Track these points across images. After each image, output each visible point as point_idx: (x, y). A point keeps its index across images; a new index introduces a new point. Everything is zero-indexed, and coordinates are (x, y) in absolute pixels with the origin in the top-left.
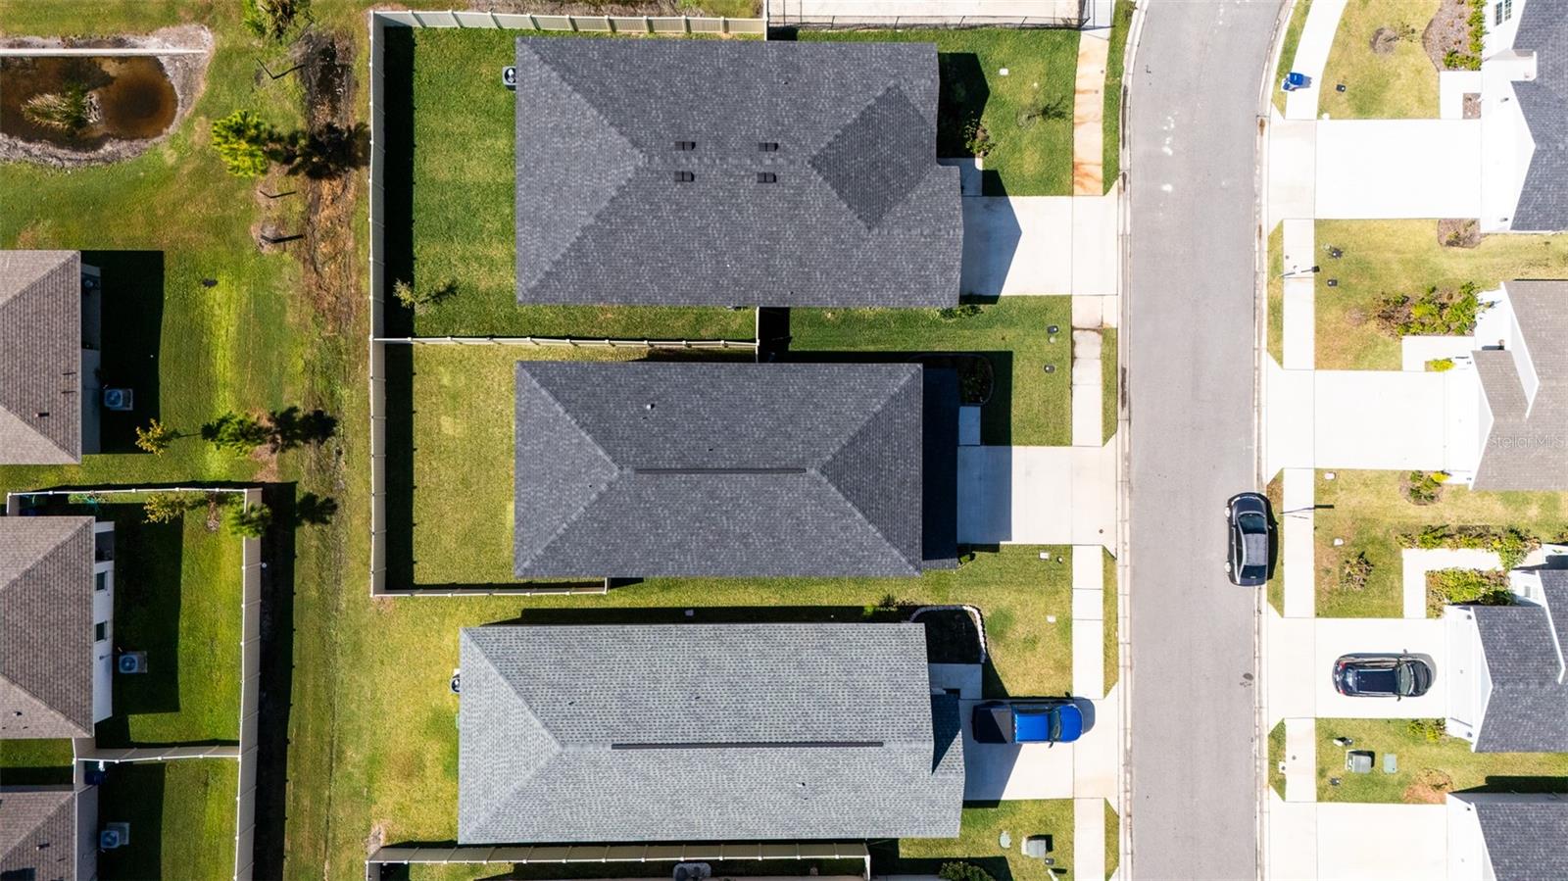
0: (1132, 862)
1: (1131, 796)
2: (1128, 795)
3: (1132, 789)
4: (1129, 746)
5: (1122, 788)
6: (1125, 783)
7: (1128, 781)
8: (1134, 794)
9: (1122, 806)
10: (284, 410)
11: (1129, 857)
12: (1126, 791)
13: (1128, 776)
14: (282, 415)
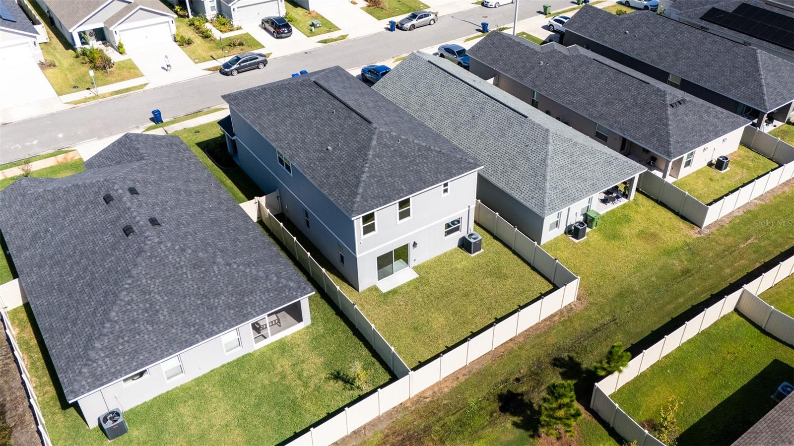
10: (522, 431)
14: (527, 429)
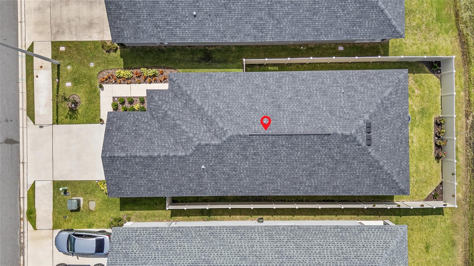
0: (20, 193)
1: (20, 230)
2: (22, 231)
3: (20, 234)
4: (22, 257)
5: (26, 234)
6: (24, 237)
7: (22, 238)
8: (19, 231)
9: (26, 225)
11: (21, 196)
12: (23, 233)
13: (22, 241)
